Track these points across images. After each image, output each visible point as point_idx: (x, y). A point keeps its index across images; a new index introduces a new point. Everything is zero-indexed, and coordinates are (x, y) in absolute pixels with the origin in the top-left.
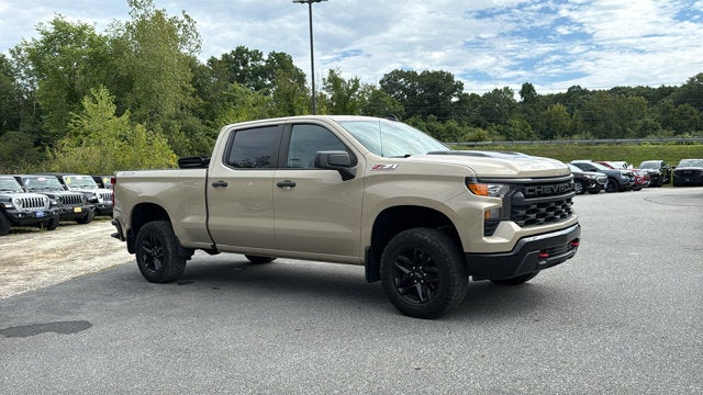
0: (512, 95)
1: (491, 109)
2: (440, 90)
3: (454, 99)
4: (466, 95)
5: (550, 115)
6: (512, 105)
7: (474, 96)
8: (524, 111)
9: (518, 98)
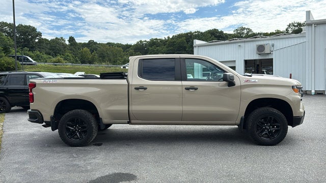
0: (65, 41)
1: (55, 47)
2: (29, 35)
3: (37, 41)
4: (42, 39)
5: (82, 52)
6: (65, 46)
7: (46, 40)
8: (71, 50)
9: (67, 43)
